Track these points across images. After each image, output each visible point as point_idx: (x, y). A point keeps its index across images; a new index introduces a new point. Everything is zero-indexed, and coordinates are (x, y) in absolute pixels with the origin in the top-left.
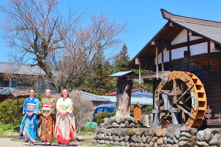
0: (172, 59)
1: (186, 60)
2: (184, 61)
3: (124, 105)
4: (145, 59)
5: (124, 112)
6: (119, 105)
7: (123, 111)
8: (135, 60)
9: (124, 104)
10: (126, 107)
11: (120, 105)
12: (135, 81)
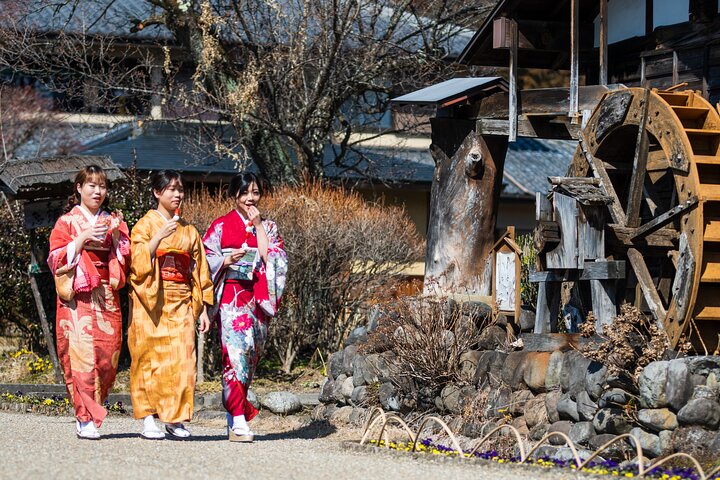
0: (656, 24)
1: (702, 33)
2: (695, 36)
3: (460, 240)
4: (544, 24)
5: (457, 274)
6: (437, 239)
7: (451, 268)
8: (491, 24)
9: (456, 237)
10: (468, 251)
11: (440, 243)
12: (490, 129)
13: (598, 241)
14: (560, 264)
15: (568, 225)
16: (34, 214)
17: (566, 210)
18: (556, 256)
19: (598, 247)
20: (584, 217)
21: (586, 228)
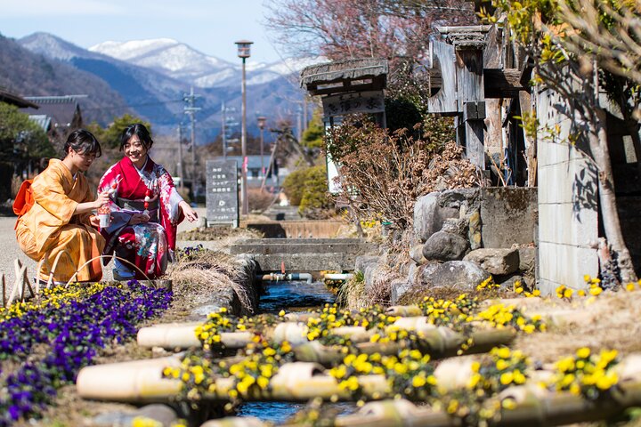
13: (478, 84)
14: (441, 108)
15: (448, 71)
16: (330, 105)
17: (445, 57)
18: (437, 101)
19: (478, 91)
20: (462, 62)
21: (464, 72)
